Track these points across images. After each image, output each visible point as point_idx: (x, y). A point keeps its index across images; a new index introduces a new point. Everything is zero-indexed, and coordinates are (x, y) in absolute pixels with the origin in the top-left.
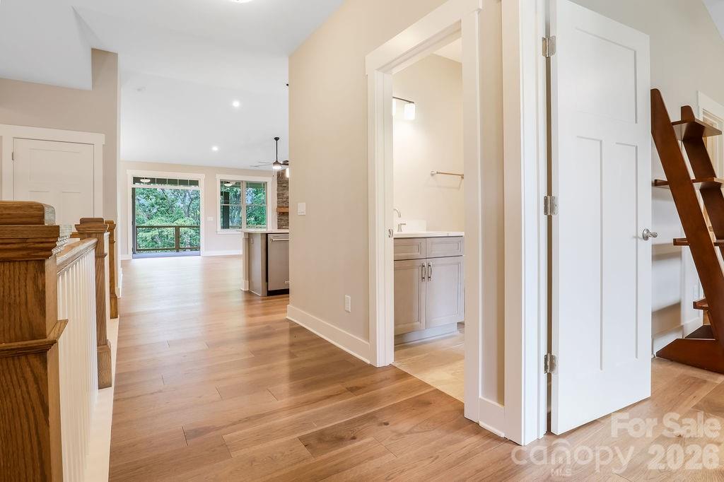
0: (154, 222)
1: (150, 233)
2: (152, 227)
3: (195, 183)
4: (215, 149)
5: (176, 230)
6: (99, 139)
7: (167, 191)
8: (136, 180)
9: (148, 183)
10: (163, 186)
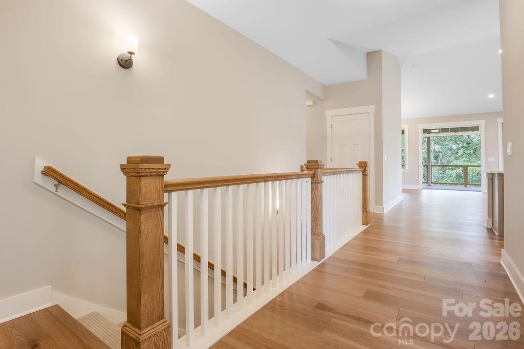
0: (459, 163)
1: (455, 171)
2: (457, 166)
3: (476, 129)
4: (491, 96)
5: (464, 169)
6: (371, 109)
7: (472, 136)
8: (426, 131)
9: (439, 132)
10: (469, 133)
